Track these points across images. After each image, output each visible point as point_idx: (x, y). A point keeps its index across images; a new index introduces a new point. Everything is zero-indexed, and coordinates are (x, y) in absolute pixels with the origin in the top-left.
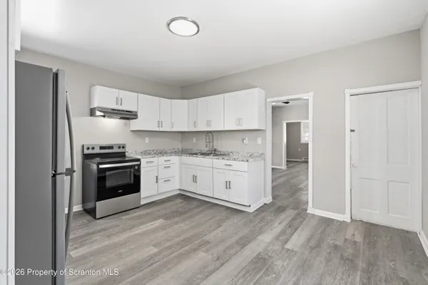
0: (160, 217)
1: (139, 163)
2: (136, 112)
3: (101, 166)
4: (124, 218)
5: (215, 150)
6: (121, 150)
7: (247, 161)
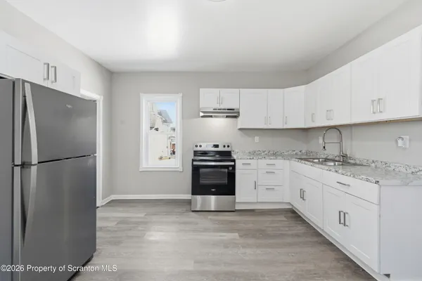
0: (238, 231)
1: (233, 163)
2: (239, 109)
3: (195, 163)
4: (210, 217)
5: (345, 156)
6: (226, 149)
7: (377, 182)
